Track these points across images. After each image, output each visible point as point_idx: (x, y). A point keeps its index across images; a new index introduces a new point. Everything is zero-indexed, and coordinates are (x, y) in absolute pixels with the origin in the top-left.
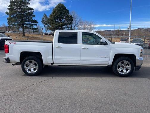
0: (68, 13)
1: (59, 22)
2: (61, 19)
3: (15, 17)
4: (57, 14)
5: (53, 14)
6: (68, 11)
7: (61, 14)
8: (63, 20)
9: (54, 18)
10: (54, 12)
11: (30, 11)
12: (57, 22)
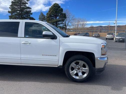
0: (62, 11)
1: (55, 19)
2: (56, 16)
3: (16, 15)
4: (52, 12)
5: (50, 12)
6: (62, 10)
7: (56, 12)
8: (58, 18)
9: (50, 16)
10: (50, 11)
11: (28, 10)
12: (53, 19)
